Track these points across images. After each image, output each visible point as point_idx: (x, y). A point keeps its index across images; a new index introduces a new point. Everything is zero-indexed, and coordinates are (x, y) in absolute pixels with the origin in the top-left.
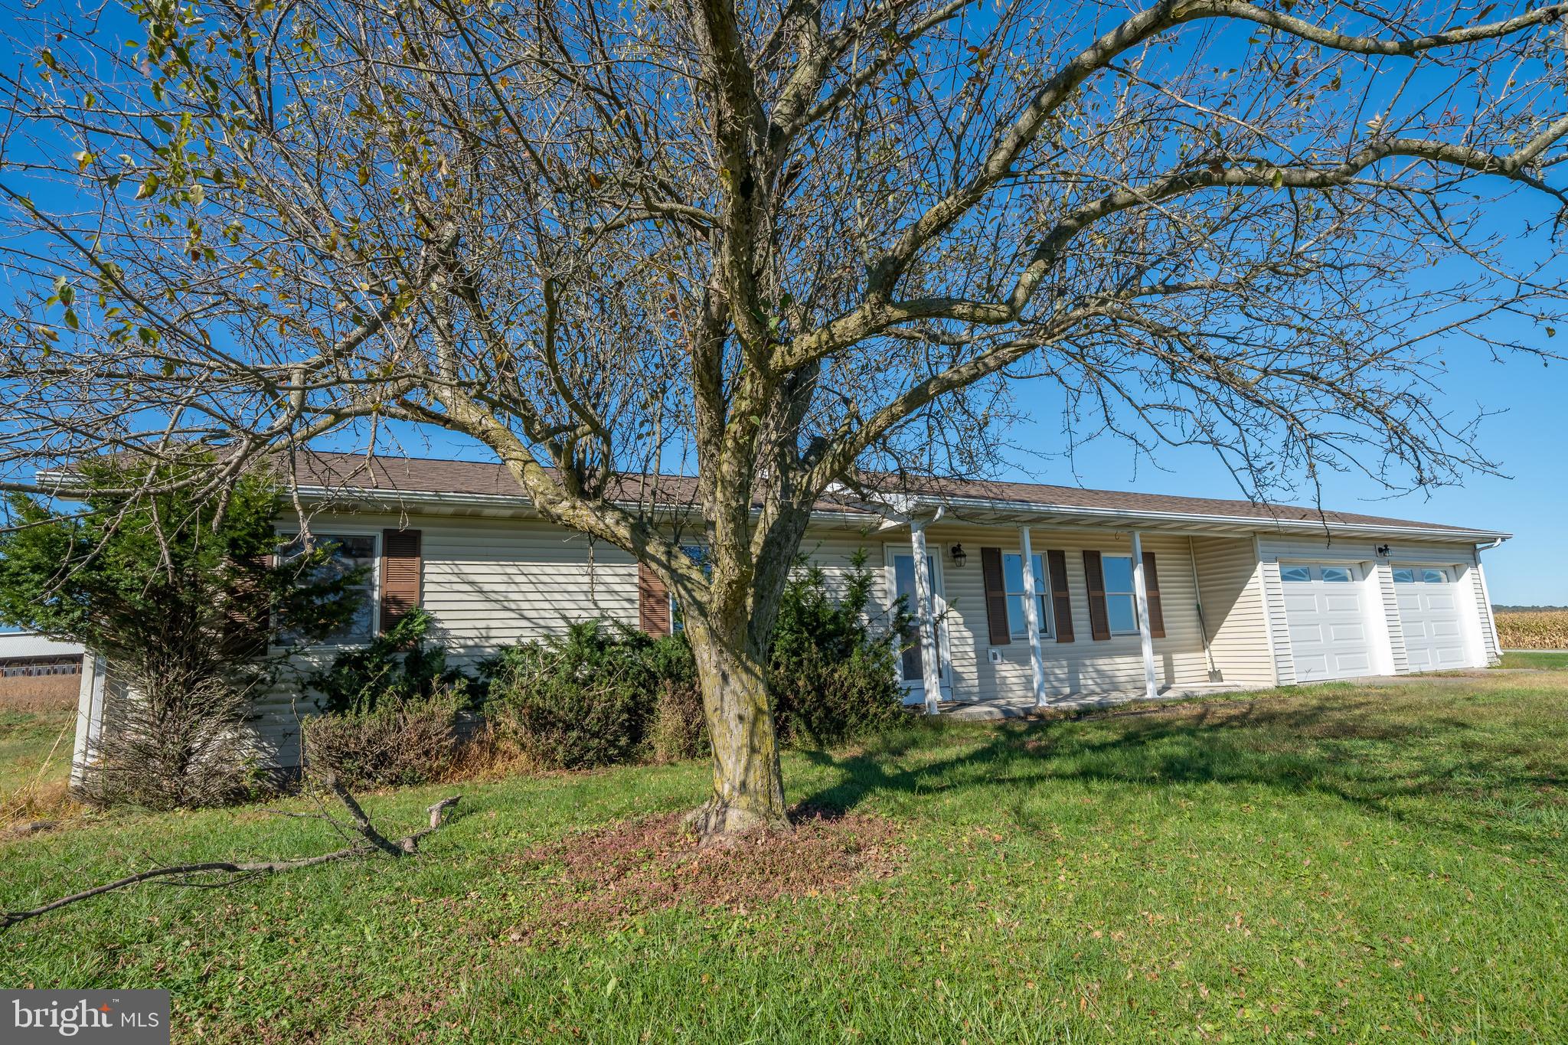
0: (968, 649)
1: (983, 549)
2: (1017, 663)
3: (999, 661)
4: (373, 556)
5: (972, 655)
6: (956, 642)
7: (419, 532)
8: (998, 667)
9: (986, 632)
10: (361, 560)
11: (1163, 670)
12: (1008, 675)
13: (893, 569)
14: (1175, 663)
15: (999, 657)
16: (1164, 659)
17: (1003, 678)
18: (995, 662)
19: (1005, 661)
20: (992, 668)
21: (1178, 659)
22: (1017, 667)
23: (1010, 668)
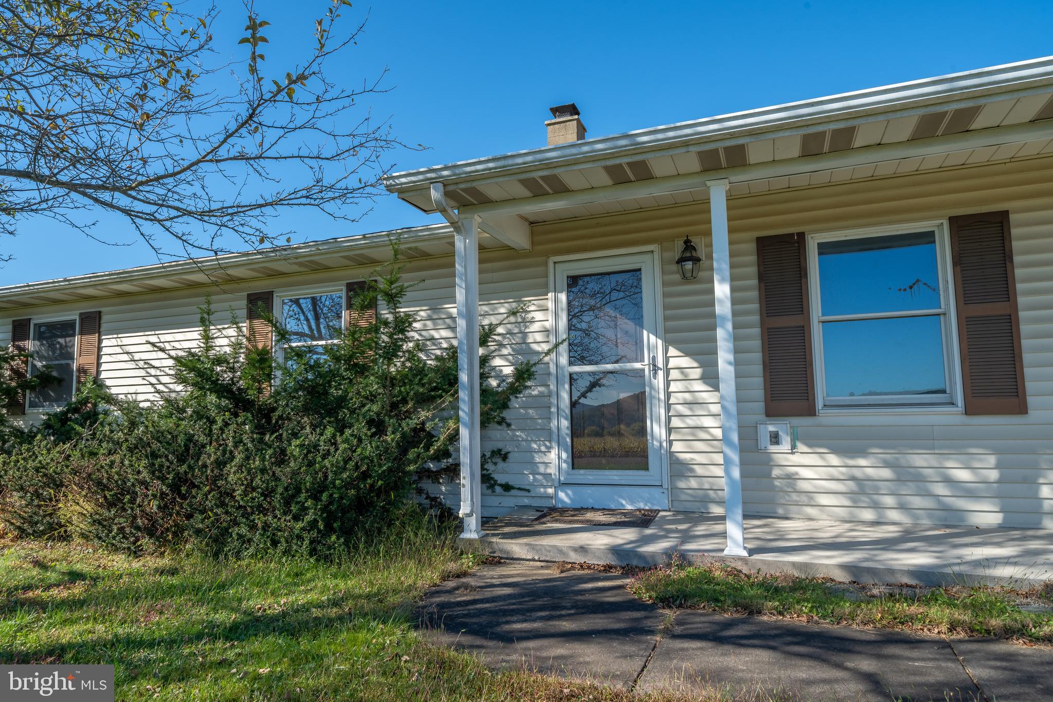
0: (708, 422)
1: (760, 240)
2: (835, 451)
3: (785, 446)
4: (74, 335)
5: (719, 433)
6: (682, 409)
7: (100, 312)
8: (781, 459)
9: (759, 393)
10: (68, 339)
12: (807, 473)
13: (562, 298)
15: (785, 439)
17: (791, 479)
18: (773, 449)
19: (802, 448)
20: (767, 462)
22: (834, 460)
23: (814, 460)
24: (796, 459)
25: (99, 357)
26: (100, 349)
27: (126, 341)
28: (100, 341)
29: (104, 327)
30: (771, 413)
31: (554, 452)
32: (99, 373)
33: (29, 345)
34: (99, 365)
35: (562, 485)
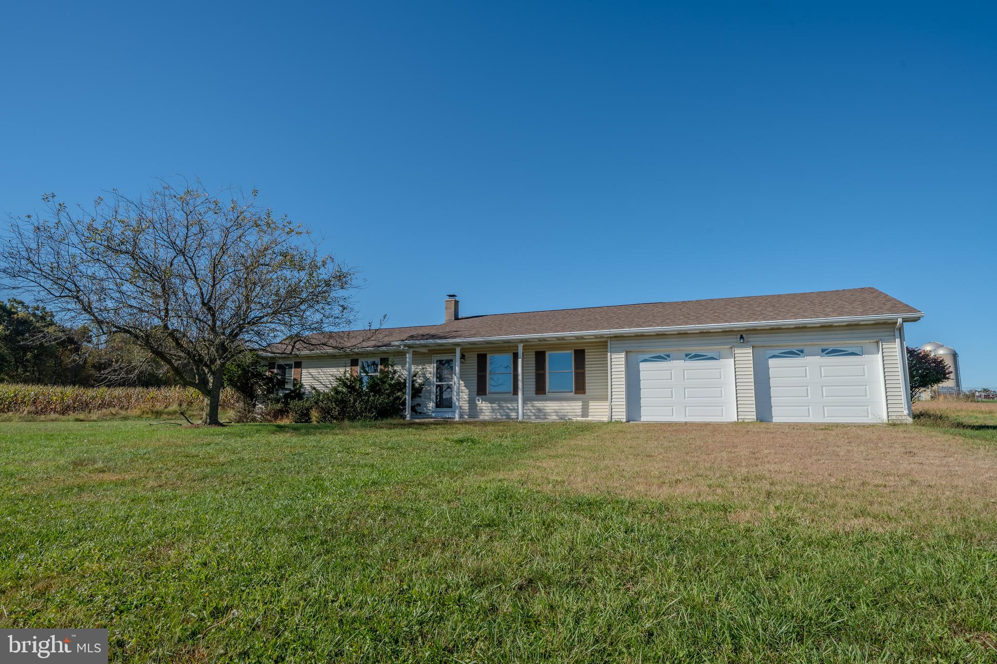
0: (465, 396)
1: (478, 355)
2: (490, 403)
3: (480, 402)
4: (291, 368)
5: (467, 399)
7: (301, 362)
8: (479, 405)
11: (581, 410)
12: (484, 408)
13: (435, 365)
14: (590, 407)
15: (480, 400)
16: (582, 405)
17: (481, 409)
18: (477, 403)
19: (483, 402)
20: (476, 405)
21: (593, 405)
22: (489, 405)
23: (486, 405)
24: (483, 405)
25: (301, 376)
26: (301, 373)
27: (310, 371)
28: (301, 370)
29: (302, 366)
30: (478, 394)
31: (432, 404)
32: (301, 381)
33: (275, 371)
34: (301, 378)
35: (433, 412)
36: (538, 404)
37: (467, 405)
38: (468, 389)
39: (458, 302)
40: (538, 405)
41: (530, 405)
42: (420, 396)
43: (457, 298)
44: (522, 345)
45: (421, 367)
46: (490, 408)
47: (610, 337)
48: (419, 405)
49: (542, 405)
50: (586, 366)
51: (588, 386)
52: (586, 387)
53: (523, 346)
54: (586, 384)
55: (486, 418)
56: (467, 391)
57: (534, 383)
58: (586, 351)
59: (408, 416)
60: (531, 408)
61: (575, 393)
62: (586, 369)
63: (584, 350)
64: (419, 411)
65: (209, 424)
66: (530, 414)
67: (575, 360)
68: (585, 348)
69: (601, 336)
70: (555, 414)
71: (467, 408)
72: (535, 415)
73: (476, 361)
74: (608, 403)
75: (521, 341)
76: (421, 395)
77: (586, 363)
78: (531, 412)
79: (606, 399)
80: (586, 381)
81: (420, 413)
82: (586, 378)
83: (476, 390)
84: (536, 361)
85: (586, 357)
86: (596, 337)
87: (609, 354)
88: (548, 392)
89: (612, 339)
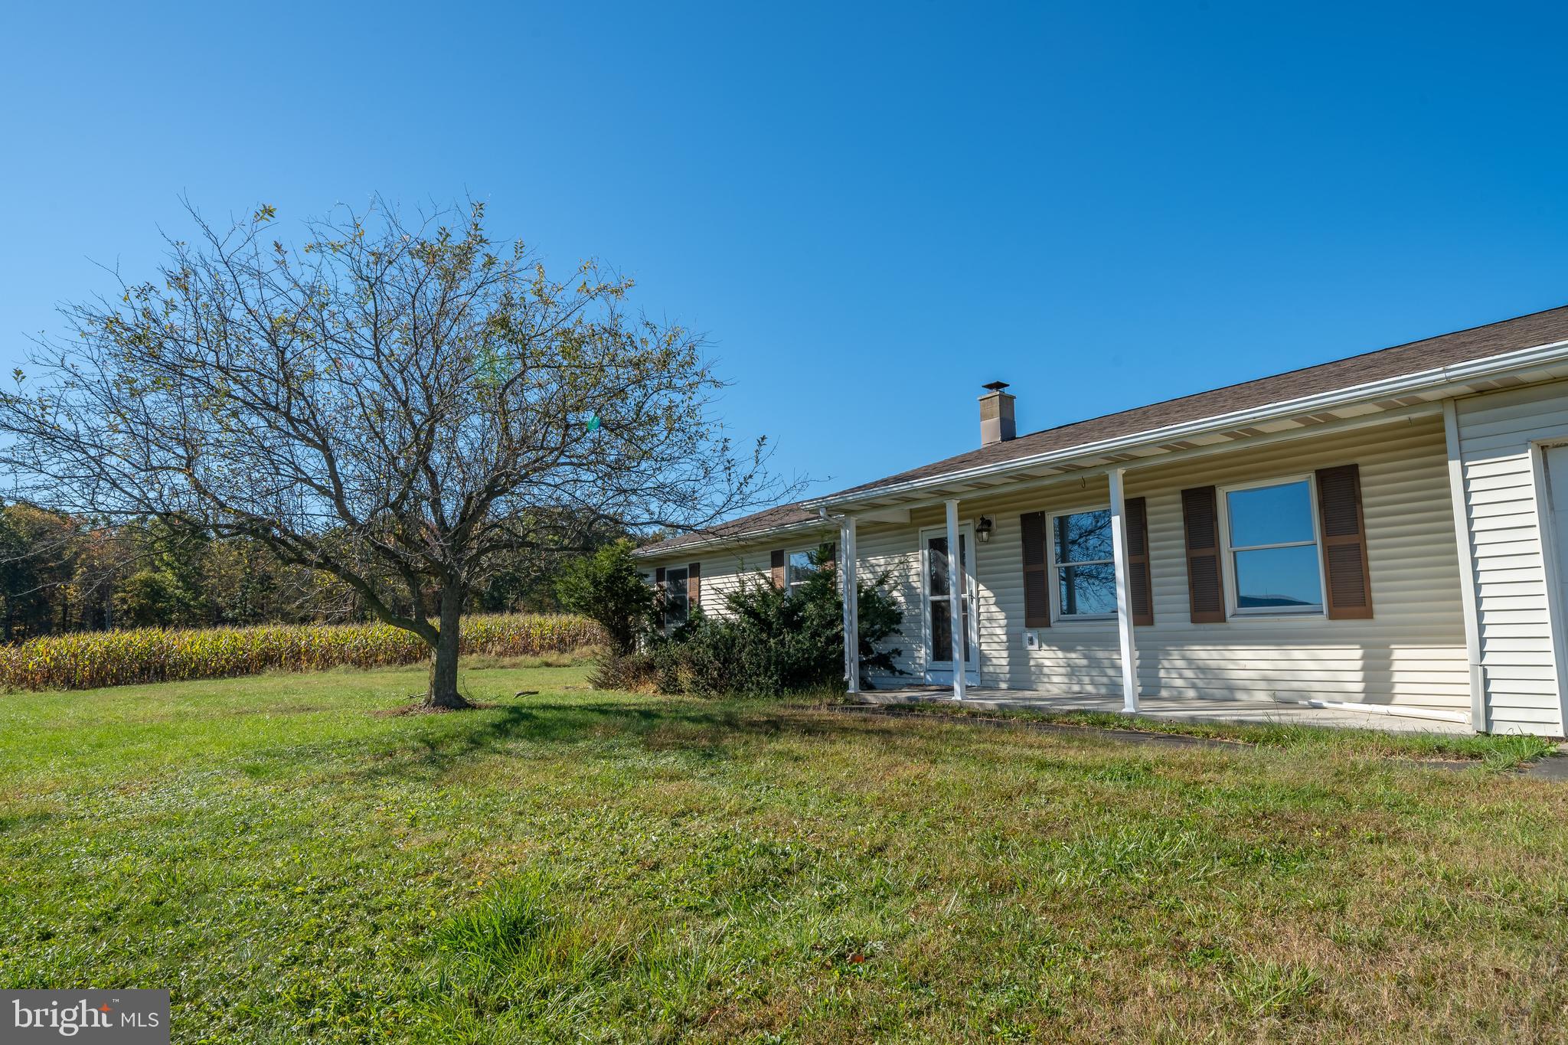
0: (999, 631)
1: (1023, 517)
2: (1061, 649)
3: (1036, 647)
4: (687, 578)
5: (1004, 638)
6: (985, 623)
7: (699, 563)
8: (1034, 654)
10: (684, 580)
11: (1359, 676)
12: (1047, 663)
13: (926, 552)
14: (1396, 666)
15: (1036, 641)
16: (1363, 658)
17: (1040, 666)
18: (1030, 648)
19: (1045, 647)
20: (1026, 656)
21: (1405, 658)
22: (1060, 654)
23: (1050, 654)
24: (1043, 654)
25: (700, 592)
26: (700, 586)
27: (713, 582)
28: (700, 582)
29: (701, 572)
30: (1029, 625)
31: (923, 650)
32: (700, 602)
33: (665, 584)
34: (700, 597)
35: (928, 671)
36: (1202, 653)
37: (1005, 654)
38: (1003, 610)
39: (1012, 398)
40: (1203, 655)
41: (1176, 655)
42: (898, 632)
43: (1007, 391)
44: (1121, 471)
45: (897, 561)
46: (1061, 662)
47: (1455, 399)
48: (898, 652)
49: (1215, 655)
50: (1367, 521)
51: (1379, 591)
52: (1375, 595)
53: (1124, 475)
54: (1374, 585)
55: (1055, 691)
56: (1001, 616)
57: (1186, 588)
58: (1362, 469)
59: (852, 684)
60: (1180, 664)
61: (1332, 616)
62: (1369, 532)
63: (1355, 467)
64: (898, 667)
65: (434, 706)
66: (1179, 683)
67: (1322, 505)
68: (1357, 460)
69: (1411, 400)
70: (1263, 685)
71: (1004, 662)
72: (1194, 686)
73: (1019, 535)
74: (1468, 652)
75: (1117, 458)
76: (901, 627)
77: (1366, 511)
78: (1181, 677)
79: (1457, 637)
80: (1373, 574)
81: (901, 672)
82: (1371, 564)
83: (1023, 613)
84: (1187, 519)
85: (1364, 490)
86: (1388, 404)
87: (1454, 466)
88: (1233, 616)
89: (1462, 404)
